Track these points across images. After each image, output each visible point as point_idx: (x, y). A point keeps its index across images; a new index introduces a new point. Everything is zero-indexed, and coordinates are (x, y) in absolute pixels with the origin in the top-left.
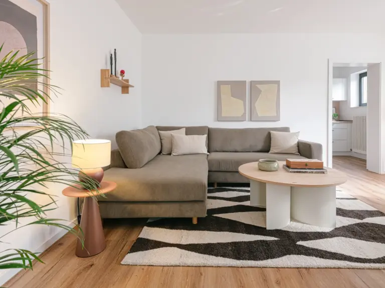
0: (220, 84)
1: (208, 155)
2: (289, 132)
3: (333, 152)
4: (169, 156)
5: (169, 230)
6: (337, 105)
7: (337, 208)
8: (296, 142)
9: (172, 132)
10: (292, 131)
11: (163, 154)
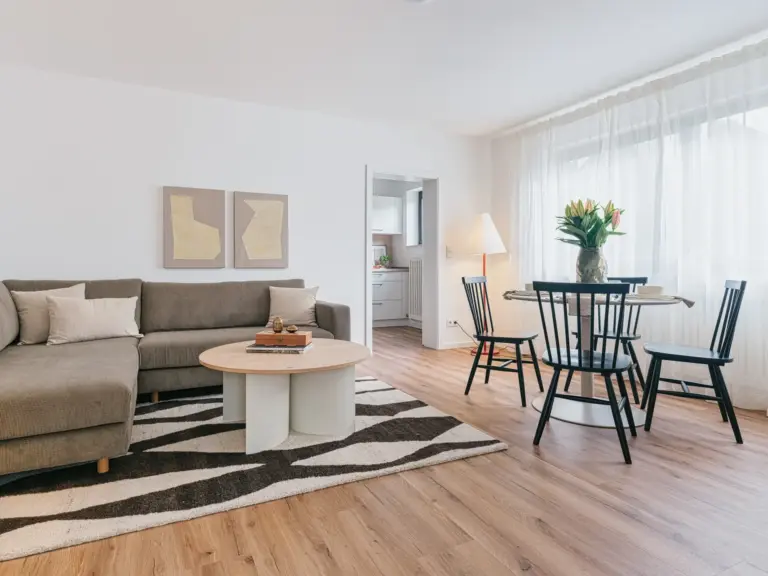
0: (169, 192)
1: (140, 339)
2: (303, 287)
3: (374, 321)
4: (41, 348)
5: (39, 496)
6: (389, 242)
7: (357, 405)
8: (312, 305)
9: (50, 294)
10: (308, 285)
11: (26, 345)
